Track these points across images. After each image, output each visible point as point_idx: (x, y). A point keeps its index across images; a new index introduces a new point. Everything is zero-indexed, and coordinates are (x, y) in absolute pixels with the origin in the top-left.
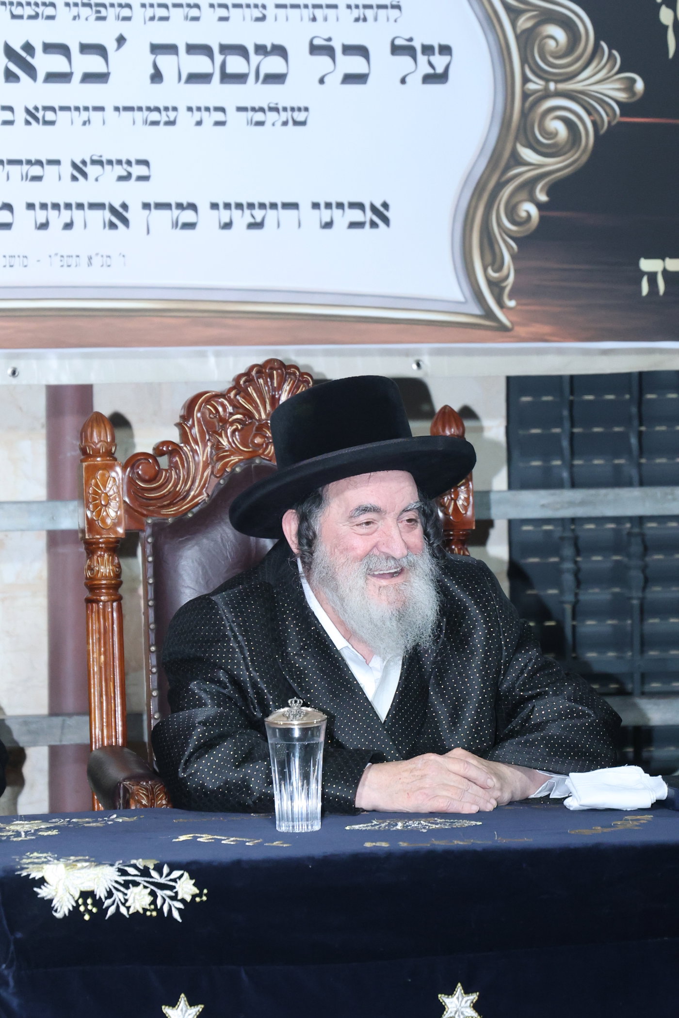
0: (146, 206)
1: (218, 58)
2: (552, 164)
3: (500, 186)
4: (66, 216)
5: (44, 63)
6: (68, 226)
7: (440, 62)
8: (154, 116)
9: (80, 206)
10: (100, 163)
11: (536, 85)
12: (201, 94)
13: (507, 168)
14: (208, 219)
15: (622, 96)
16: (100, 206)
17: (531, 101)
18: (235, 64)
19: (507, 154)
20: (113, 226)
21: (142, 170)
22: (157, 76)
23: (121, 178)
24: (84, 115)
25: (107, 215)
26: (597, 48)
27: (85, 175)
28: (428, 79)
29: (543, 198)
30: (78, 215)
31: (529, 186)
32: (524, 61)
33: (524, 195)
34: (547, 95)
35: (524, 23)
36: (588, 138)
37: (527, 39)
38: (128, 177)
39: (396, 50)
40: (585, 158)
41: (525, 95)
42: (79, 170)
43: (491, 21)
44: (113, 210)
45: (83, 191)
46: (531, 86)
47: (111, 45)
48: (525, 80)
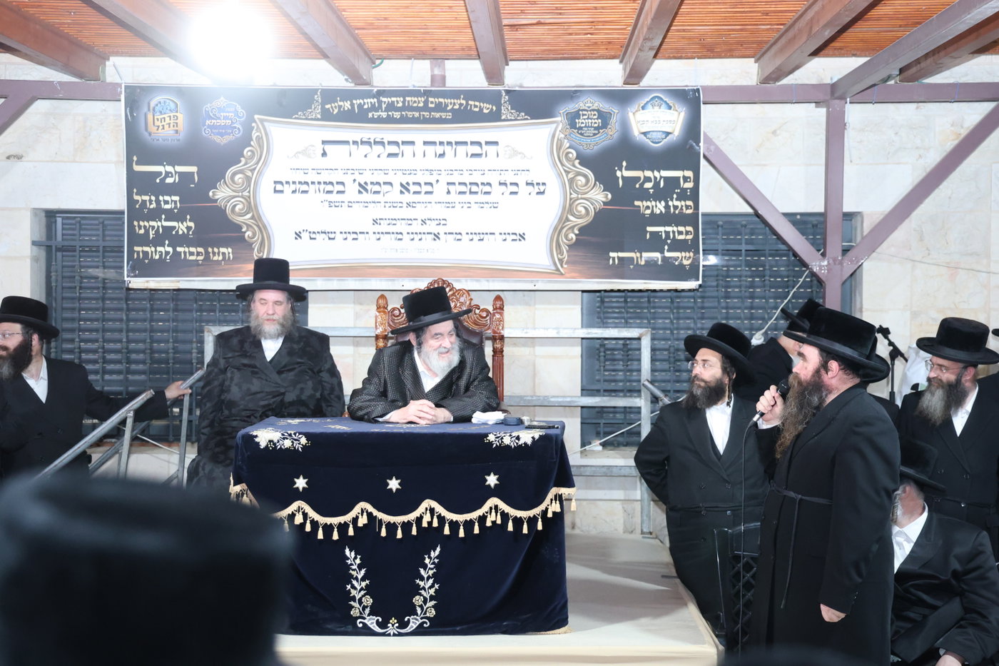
0: (445, 233)
1: (469, 186)
2: (580, 221)
3: (562, 228)
4: (420, 236)
5: (413, 188)
6: (420, 240)
7: (542, 188)
8: (448, 205)
9: (424, 233)
10: (430, 220)
11: (574, 195)
12: (463, 198)
13: (564, 223)
14: (465, 238)
15: (604, 200)
16: (431, 233)
17: (572, 201)
18: (474, 189)
19: (564, 218)
20: (435, 239)
21: (444, 222)
22: (449, 192)
23: (437, 225)
24: (425, 205)
25: (433, 236)
26: (595, 183)
27: (425, 223)
28: (538, 193)
29: (577, 232)
30: (423, 236)
31: (572, 228)
32: (570, 188)
33: (570, 231)
34: (578, 199)
35: (571, 176)
36: (592, 213)
37: (571, 181)
38: (440, 224)
39: (527, 184)
40: (591, 220)
41: (571, 199)
42: (424, 222)
43: (560, 175)
44: (435, 234)
45: (425, 229)
46: (572, 196)
47: (434, 183)
48: (571, 194)
